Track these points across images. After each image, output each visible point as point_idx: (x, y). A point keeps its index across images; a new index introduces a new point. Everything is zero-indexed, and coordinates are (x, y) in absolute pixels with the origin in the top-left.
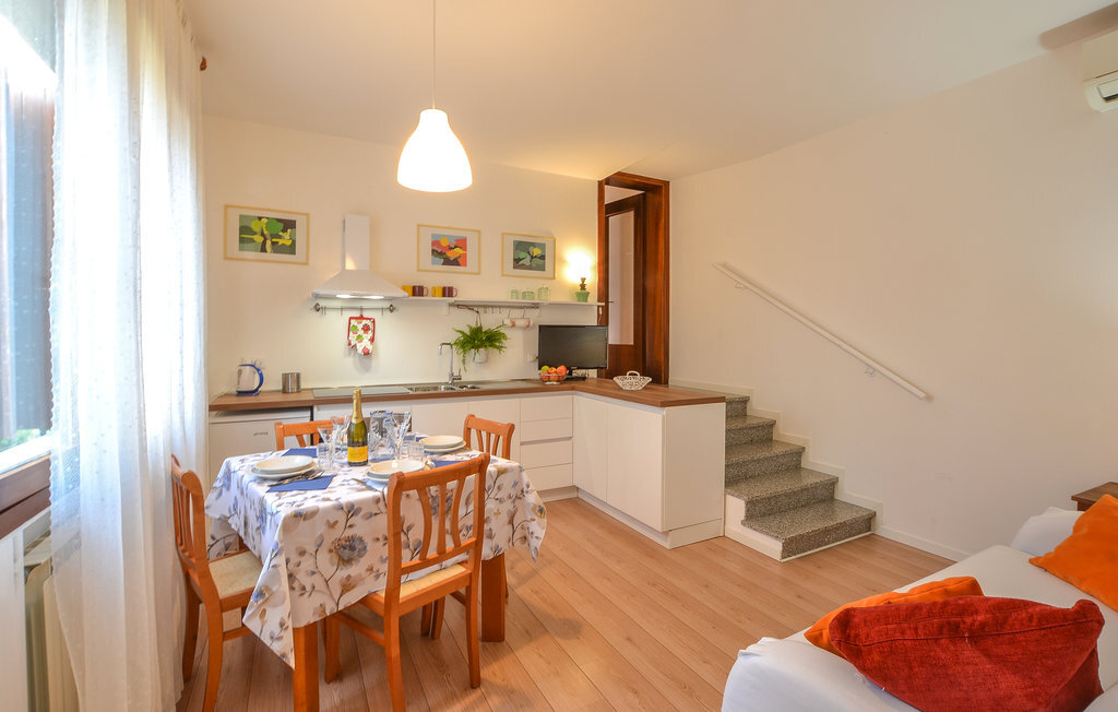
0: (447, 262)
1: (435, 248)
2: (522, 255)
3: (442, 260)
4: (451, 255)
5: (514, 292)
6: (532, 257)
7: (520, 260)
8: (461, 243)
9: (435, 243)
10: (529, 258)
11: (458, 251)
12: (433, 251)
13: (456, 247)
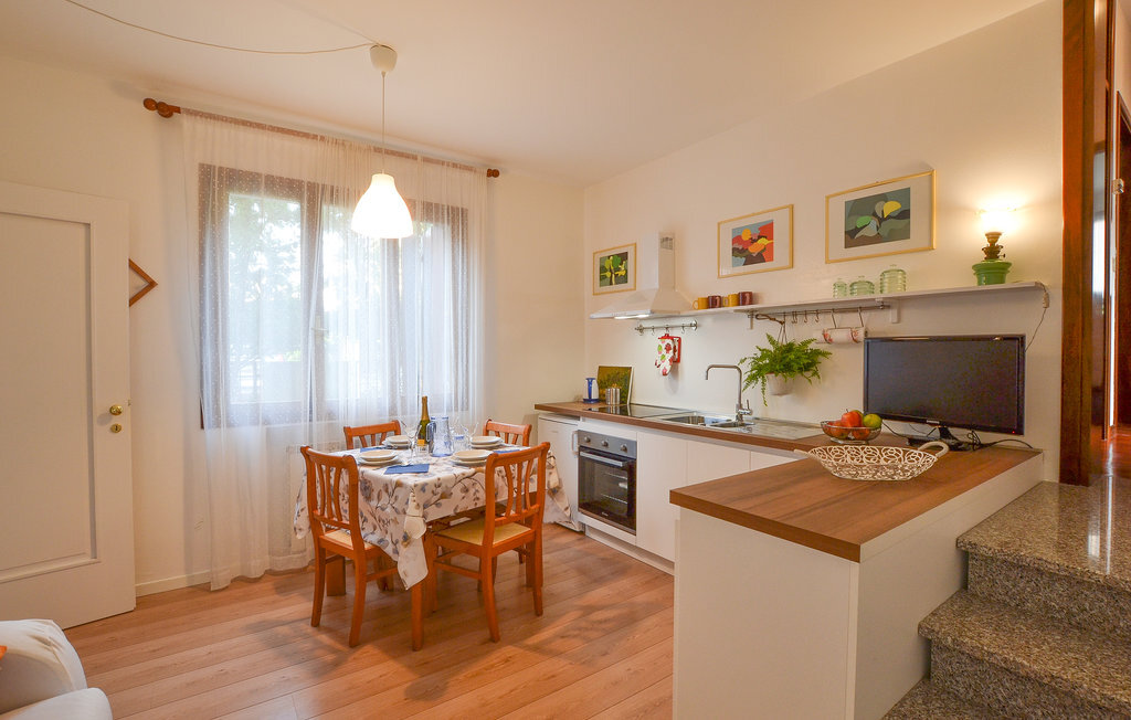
0: (750, 260)
1: (736, 246)
2: (860, 222)
3: (744, 259)
4: (754, 250)
5: (839, 286)
6: (881, 220)
7: (857, 230)
8: (767, 231)
9: (737, 239)
10: (874, 223)
11: (764, 241)
12: (734, 249)
13: (760, 237)
